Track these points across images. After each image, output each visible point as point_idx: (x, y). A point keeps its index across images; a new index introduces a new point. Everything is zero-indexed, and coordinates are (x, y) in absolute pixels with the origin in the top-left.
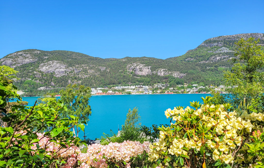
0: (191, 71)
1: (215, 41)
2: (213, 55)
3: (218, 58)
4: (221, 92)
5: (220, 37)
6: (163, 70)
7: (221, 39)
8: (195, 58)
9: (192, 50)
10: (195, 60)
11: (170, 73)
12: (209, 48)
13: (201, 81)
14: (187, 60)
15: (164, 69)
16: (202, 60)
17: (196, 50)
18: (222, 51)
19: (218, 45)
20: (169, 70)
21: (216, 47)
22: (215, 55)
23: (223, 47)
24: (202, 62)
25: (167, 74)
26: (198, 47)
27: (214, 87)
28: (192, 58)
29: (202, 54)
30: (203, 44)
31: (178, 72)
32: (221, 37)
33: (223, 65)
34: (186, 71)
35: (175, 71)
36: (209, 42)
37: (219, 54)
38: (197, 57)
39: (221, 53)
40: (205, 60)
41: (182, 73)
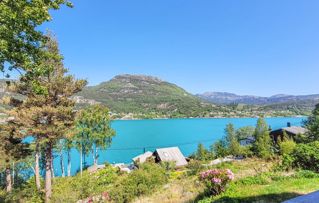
0: (105, 100)
1: (123, 78)
2: (122, 88)
3: (126, 91)
4: (131, 118)
5: (127, 75)
6: (78, 97)
7: (128, 76)
8: (108, 89)
9: (105, 82)
10: (108, 91)
11: (86, 100)
12: (119, 82)
13: (114, 109)
14: (100, 90)
15: (80, 97)
16: (114, 92)
17: (108, 82)
18: (129, 86)
19: (126, 81)
20: (85, 98)
21: (124, 83)
22: (124, 88)
23: (130, 83)
24: (114, 93)
25: (83, 101)
26: (110, 80)
27: (125, 114)
28: (106, 89)
29: (114, 87)
30: (114, 79)
31: (94, 100)
32: (128, 75)
33: (130, 97)
34: (101, 100)
35: (91, 99)
36: (119, 77)
37: (127, 88)
38: (109, 89)
39: (128, 88)
40: (116, 92)
41: (98, 101)
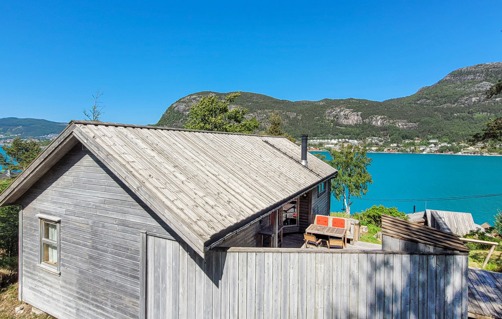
0: (427, 119)
1: (469, 73)
2: (465, 94)
3: (474, 99)
4: (481, 153)
5: (478, 65)
6: (380, 117)
7: (479, 69)
8: (433, 100)
9: (429, 87)
10: (433, 102)
11: (391, 121)
12: (459, 83)
13: (444, 135)
14: (419, 102)
15: (382, 116)
16: (445, 103)
17: (435, 86)
18: (483, 87)
19: (474, 79)
20: (390, 117)
21: (471, 82)
22: (468, 94)
23: (484, 82)
24: (445, 106)
25: (387, 123)
26: (439, 83)
27: (467, 145)
28: (429, 99)
29: (448, 93)
30: (448, 78)
31: (405, 121)
32: (481, 65)
33: (484, 110)
34: (418, 119)
35: (400, 119)
36: (458, 74)
37: (477, 92)
38: (436, 98)
39: (480, 92)
40: (451, 103)
41: (412, 122)
